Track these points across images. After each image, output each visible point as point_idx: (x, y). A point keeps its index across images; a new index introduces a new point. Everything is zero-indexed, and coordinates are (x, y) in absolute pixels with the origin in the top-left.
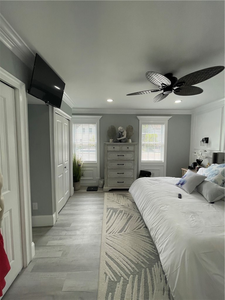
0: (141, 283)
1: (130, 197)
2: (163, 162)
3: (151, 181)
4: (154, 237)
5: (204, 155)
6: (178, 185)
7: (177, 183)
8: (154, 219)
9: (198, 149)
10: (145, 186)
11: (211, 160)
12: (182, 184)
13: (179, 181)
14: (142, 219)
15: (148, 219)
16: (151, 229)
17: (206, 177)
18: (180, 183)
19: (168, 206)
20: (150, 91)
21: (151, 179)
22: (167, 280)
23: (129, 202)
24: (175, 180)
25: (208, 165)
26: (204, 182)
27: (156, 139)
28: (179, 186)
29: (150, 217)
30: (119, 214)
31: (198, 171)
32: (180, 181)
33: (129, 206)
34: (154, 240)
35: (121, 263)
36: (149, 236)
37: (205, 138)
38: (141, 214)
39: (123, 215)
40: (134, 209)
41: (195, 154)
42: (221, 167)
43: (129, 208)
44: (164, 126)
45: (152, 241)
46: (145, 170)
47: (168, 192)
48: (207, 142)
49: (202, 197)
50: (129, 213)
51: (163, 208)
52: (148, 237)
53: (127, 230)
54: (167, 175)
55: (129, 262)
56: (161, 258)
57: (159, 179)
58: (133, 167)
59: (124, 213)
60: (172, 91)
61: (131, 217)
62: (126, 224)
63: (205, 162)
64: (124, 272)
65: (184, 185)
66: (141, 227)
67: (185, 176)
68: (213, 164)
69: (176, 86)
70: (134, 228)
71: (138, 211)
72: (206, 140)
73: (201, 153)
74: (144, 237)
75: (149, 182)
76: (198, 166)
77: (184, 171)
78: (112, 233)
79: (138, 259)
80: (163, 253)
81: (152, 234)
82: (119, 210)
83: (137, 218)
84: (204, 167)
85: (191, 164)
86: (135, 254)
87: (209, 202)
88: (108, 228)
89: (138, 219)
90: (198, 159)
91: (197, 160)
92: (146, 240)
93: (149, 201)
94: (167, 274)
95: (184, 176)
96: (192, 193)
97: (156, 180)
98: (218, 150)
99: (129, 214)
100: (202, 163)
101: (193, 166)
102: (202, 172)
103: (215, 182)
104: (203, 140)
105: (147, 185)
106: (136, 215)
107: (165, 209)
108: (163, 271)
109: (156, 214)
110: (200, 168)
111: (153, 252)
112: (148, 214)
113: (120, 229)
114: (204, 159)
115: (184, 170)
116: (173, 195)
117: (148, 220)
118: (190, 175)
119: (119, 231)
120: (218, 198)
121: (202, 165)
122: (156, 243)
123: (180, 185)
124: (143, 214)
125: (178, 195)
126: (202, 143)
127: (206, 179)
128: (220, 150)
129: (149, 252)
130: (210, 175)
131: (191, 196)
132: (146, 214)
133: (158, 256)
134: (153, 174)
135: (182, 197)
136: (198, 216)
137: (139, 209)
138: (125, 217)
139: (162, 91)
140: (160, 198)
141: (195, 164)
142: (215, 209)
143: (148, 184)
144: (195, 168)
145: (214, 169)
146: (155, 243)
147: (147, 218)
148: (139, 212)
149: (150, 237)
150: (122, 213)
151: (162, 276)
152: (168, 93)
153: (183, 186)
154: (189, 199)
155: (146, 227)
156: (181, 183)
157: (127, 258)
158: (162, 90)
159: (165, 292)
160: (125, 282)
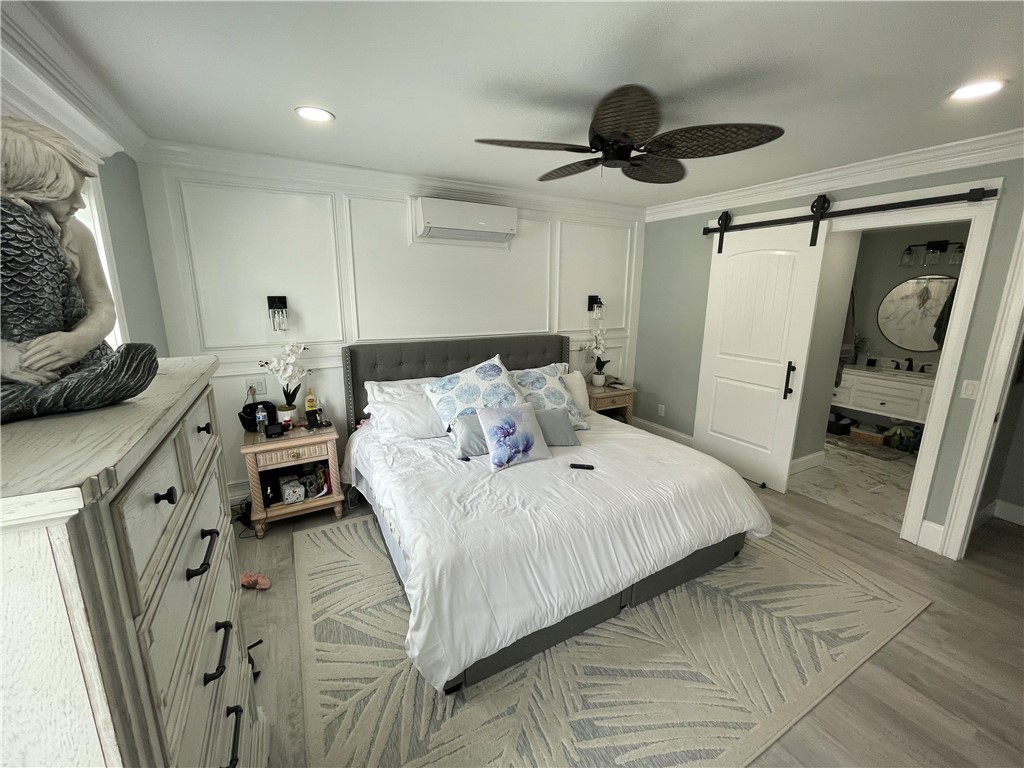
6: (509, 460)
12: (526, 449)
18: (517, 452)
28: (513, 462)
30: (613, 731)
32: (516, 445)
39: (603, 706)
55: (757, 625)
59: (586, 706)
61: (592, 672)
64: (786, 628)
65: (533, 447)
78: (734, 704)
79: (732, 613)
82: (582, 746)
88: (732, 733)
98: (340, 338)
99: (581, 686)
119: (700, 686)
123: (519, 456)
128: (345, 340)
150: (591, 722)
153: (533, 451)
156: (520, 448)
160: (795, 621)
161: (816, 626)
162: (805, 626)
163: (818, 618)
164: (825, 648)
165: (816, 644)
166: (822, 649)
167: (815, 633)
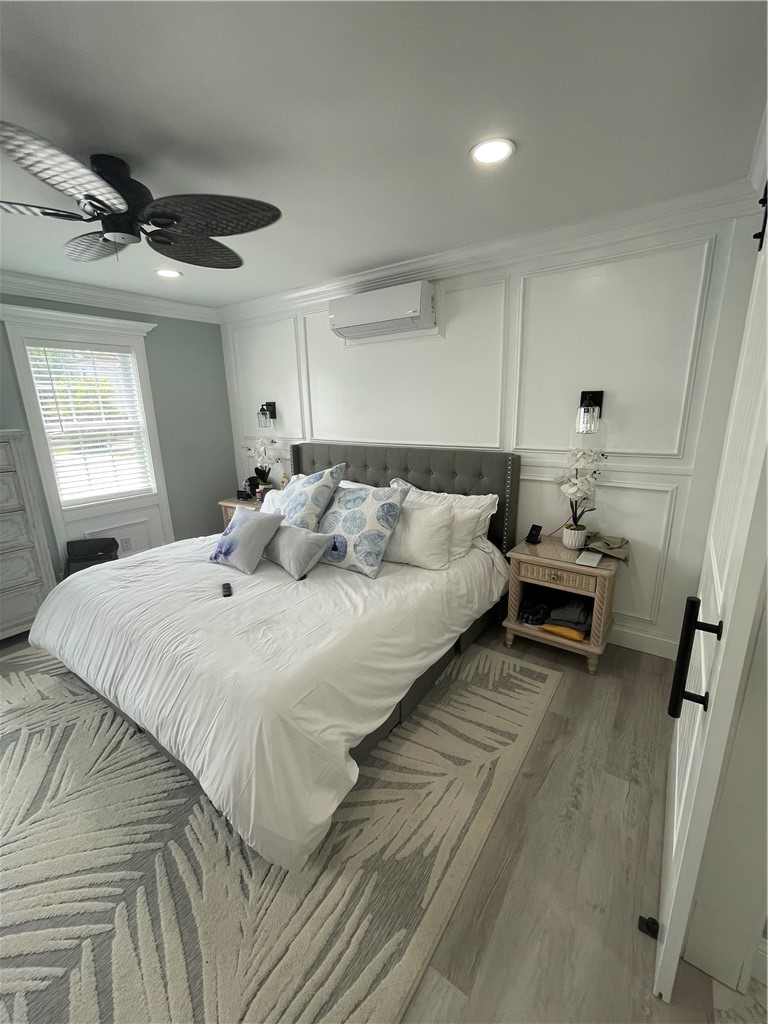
0: (159, 895)
1: (41, 663)
2: (155, 491)
3: (124, 571)
4: (173, 744)
5: (271, 453)
6: (216, 557)
7: (213, 551)
8: (162, 693)
9: (254, 438)
10: (104, 599)
11: (289, 465)
12: (227, 553)
13: (217, 544)
14: (117, 712)
15: (142, 702)
16: (157, 729)
17: (283, 518)
18: (220, 552)
19: (197, 635)
20: (37, 211)
21: (122, 566)
22: (231, 822)
23: (45, 682)
24: (206, 543)
25: (285, 480)
26: (279, 530)
27: (109, 403)
28: (219, 560)
29: (144, 695)
31: (262, 500)
32: (221, 546)
33: (44, 698)
34: (174, 753)
35: (67, 908)
36: (155, 751)
37: (268, 404)
38: (111, 699)
39: (28, 744)
40: (74, 694)
41: (249, 453)
42: (309, 483)
43: (50, 702)
44: (131, 359)
45: (170, 758)
46: (88, 537)
47: (189, 591)
48: (273, 415)
49: (280, 573)
50: (56, 723)
51: (185, 645)
52: (153, 756)
53: (62, 785)
54: (179, 536)
55: (102, 876)
56: (205, 785)
57: (151, 555)
58: (23, 539)
59: (31, 736)
60: (139, 236)
61: (67, 732)
62: (51, 769)
63: (277, 472)
64: (89, 922)
65: (233, 554)
66: (120, 742)
67: (231, 528)
68: (294, 477)
69: (149, 219)
70: (94, 760)
71: (95, 696)
72: (270, 410)
73: (262, 449)
74: (141, 765)
75: (116, 579)
76: (261, 487)
77: (229, 509)
79: (132, 843)
80: (207, 768)
81: (164, 741)
83: (97, 719)
84: (276, 487)
85: (243, 485)
86: (118, 835)
87: (297, 578)
89: (102, 721)
90: (259, 465)
91: (257, 469)
92: (148, 770)
93: (130, 645)
94: (228, 811)
95: (229, 526)
96: (256, 569)
97: (142, 563)
98: (301, 436)
99: (53, 728)
100: (270, 475)
101: (248, 490)
102: (273, 503)
103: (304, 524)
104: (262, 410)
105: (109, 593)
106: (91, 713)
107: (191, 648)
108: (217, 811)
109: (167, 675)
110: (266, 491)
111: (178, 785)
112: (138, 687)
113: (26, 805)
114: (273, 464)
115: (226, 507)
116: (209, 593)
117: (141, 706)
118: (245, 520)
119: (21, 813)
120: (313, 563)
121: (270, 483)
122: (183, 756)
123: (222, 557)
124: (116, 696)
125: (220, 590)
126: (262, 418)
127: (284, 523)
128: (304, 438)
129: (166, 795)
130: (290, 507)
131: (257, 579)
132: (130, 690)
133: (196, 784)
134: (127, 541)
135: (234, 590)
136: (278, 623)
137: (97, 687)
138: (38, 745)
139: (98, 226)
140: (167, 621)
141: (253, 483)
142: (310, 589)
143: (112, 589)
144: (254, 493)
145: (296, 492)
146: (181, 759)
147: (137, 703)
148: (100, 697)
149: (161, 751)
150: (17, 740)
151: (216, 826)
152: (122, 241)
153: (232, 558)
154: (254, 589)
155: (140, 730)
156: (223, 550)
157: (91, 870)
158: (94, 219)
159: (232, 854)
160: (102, 944)
161: (82, 980)
162: (87, 956)
163: (103, 991)
164: (32, 985)
165: (45, 971)
166: (28, 978)
167: (66, 976)
